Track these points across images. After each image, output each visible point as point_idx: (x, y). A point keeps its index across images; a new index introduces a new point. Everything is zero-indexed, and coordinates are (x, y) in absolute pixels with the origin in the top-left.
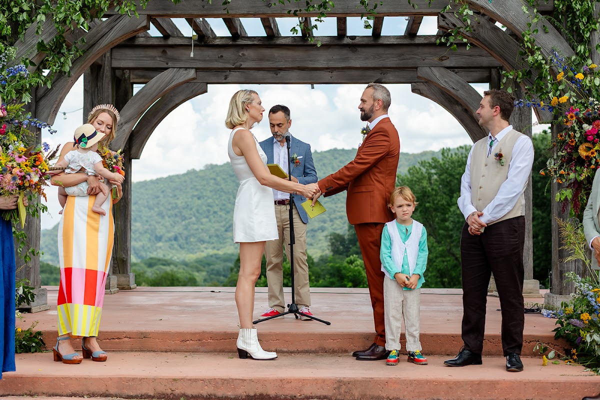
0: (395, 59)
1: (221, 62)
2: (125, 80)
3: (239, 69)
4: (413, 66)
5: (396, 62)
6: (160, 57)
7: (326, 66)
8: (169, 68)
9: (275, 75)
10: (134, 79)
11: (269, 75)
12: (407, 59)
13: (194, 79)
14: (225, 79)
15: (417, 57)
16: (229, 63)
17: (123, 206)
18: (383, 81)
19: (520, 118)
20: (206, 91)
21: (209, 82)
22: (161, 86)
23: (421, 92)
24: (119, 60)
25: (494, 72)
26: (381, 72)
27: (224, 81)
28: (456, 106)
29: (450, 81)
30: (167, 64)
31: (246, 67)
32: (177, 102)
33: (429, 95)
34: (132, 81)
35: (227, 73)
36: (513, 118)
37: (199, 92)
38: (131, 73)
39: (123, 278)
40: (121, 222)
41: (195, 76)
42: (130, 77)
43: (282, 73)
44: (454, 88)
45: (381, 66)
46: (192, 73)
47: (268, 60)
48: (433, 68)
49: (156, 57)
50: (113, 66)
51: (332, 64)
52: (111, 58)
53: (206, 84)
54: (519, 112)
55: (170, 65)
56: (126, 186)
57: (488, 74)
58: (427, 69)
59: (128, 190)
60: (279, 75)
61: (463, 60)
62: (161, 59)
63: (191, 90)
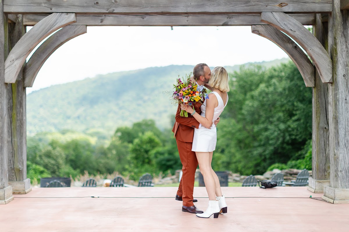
0: (243, 5)
1: (97, 8)
2: (19, 23)
3: (112, 13)
4: (257, 11)
5: (243, 8)
6: (45, 3)
7: (186, 12)
8: (53, 13)
9: (142, 19)
10: (26, 22)
11: (137, 19)
12: (253, 5)
13: (74, 22)
14: (102, 22)
15: (261, 4)
16: (103, 8)
17: (18, 126)
18: (229, 23)
19: (347, 55)
20: (86, 32)
21: (87, 24)
22: (46, 28)
23: (260, 33)
24: (10, 5)
25: (318, 16)
26: (227, 16)
27: (100, 24)
28: (288, 44)
29: (289, 23)
30: (51, 9)
31: (118, 12)
32: (62, 41)
33: (266, 36)
34: (24, 24)
35: (103, 18)
36: (341, 55)
37: (80, 32)
38: (24, 17)
39: (20, 184)
40: (17, 139)
41: (74, 20)
42: (23, 21)
43: (147, 18)
44: (291, 30)
45: (231, 11)
46: (72, 17)
47: (136, 6)
48: (274, 13)
49: (41, 3)
50: (5, 11)
51: (190, 10)
52: (3, 4)
53: (85, 26)
54: (346, 50)
55: (54, 10)
56: (21, 110)
57: (313, 18)
58: (270, 14)
59: (22, 112)
60: (145, 19)
61: (299, 6)
62: (46, 5)
63: (74, 31)
